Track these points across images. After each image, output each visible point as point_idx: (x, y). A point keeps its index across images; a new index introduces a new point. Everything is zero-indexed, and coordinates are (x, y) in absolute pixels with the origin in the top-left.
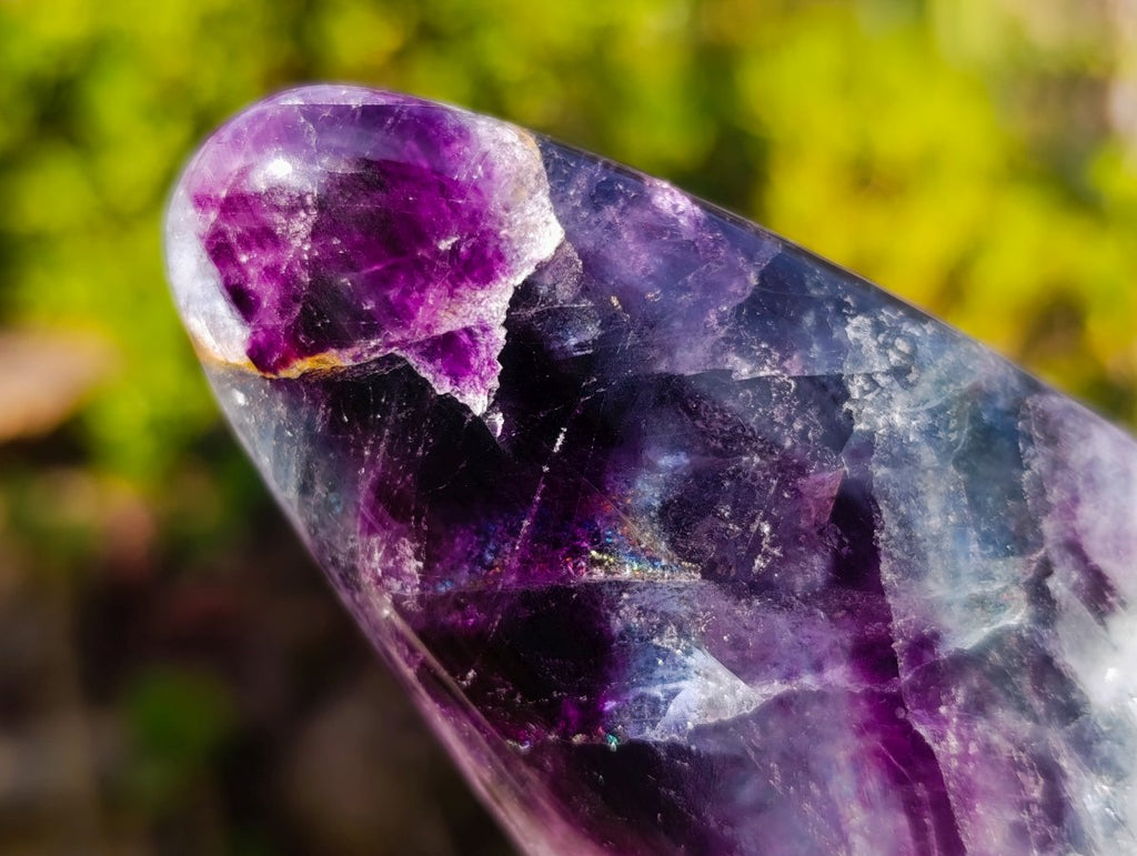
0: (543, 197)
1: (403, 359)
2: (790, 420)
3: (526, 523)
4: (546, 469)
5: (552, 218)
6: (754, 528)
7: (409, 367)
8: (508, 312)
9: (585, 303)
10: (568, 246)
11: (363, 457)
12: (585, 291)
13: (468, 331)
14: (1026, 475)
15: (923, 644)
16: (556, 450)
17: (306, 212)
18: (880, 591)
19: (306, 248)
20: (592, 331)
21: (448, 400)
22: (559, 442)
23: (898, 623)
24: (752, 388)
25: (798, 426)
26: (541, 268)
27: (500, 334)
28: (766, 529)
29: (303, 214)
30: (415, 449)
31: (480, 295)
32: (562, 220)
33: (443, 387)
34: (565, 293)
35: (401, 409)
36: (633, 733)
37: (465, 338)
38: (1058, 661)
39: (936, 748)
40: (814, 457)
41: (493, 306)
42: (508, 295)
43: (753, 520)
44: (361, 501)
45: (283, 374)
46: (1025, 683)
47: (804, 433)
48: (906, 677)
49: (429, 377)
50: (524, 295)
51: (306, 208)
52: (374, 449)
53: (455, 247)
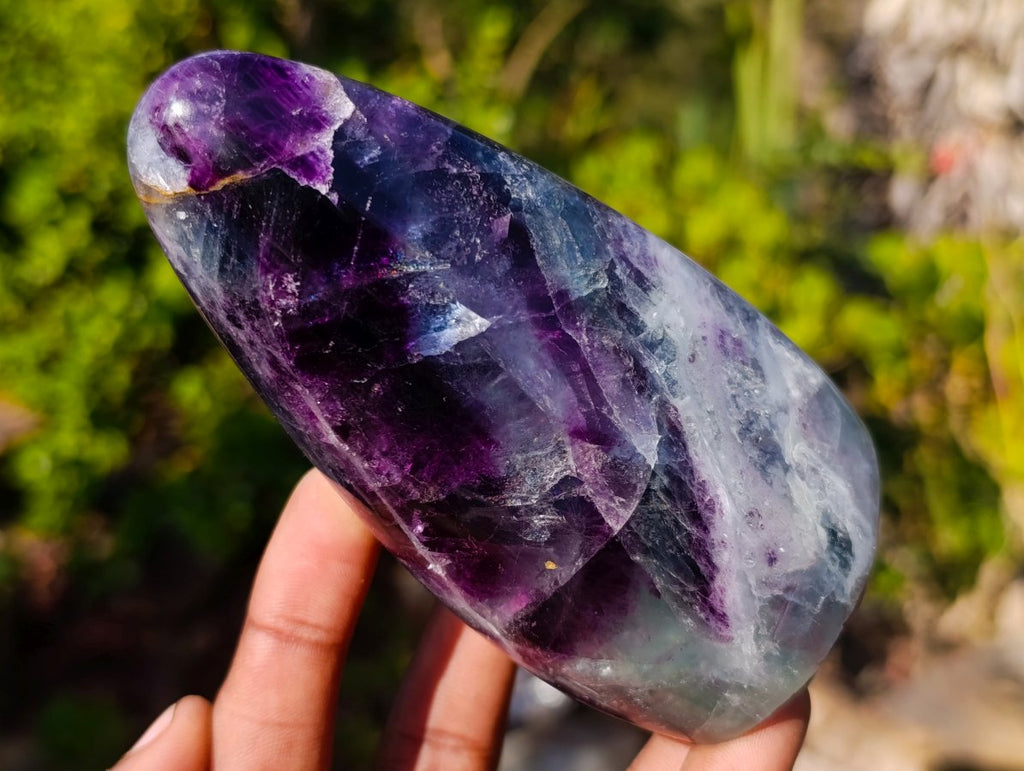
0: (341, 91)
1: (280, 170)
2: (480, 193)
3: (356, 248)
4: (363, 219)
5: (348, 99)
6: (472, 241)
7: (284, 174)
8: (333, 142)
9: (371, 138)
10: (358, 112)
11: (262, 226)
12: (370, 132)
13: (312, 153)
14: (595, 226)
15: (562, 295)
16: (367, 209)
17: (220, 102)
18: (538, 269)
19: (222, 119)
20: (376, 152)
21: (308, 189)
22: (368, 205)
23: (549, 284)
24: (459, 179)
25: (485, 195)
26: (347, 122)
27: (331, 154)
28: (478, 241)
29: (217, 103)
30: (291, 216)
31: (316, 136)
32: (352, 100)
33: (304, 182)
34: (360, 133)
35: (281, 196)
36: (426, 353)
37: (311, 158)
38: (628, 306)
39: (578, 341)
40: (495, 208)
41: (325, 141)
42: (332, 134)
43: (471, 237)
44: (261, 255)
45: (212, 189)
46: (614, 315)
47: (488, 198)
48: (557, 308)
49: (296, 178)
50: (339, 135)
51: (219, 99)
52: (268, 222)
53: (301, 114)
